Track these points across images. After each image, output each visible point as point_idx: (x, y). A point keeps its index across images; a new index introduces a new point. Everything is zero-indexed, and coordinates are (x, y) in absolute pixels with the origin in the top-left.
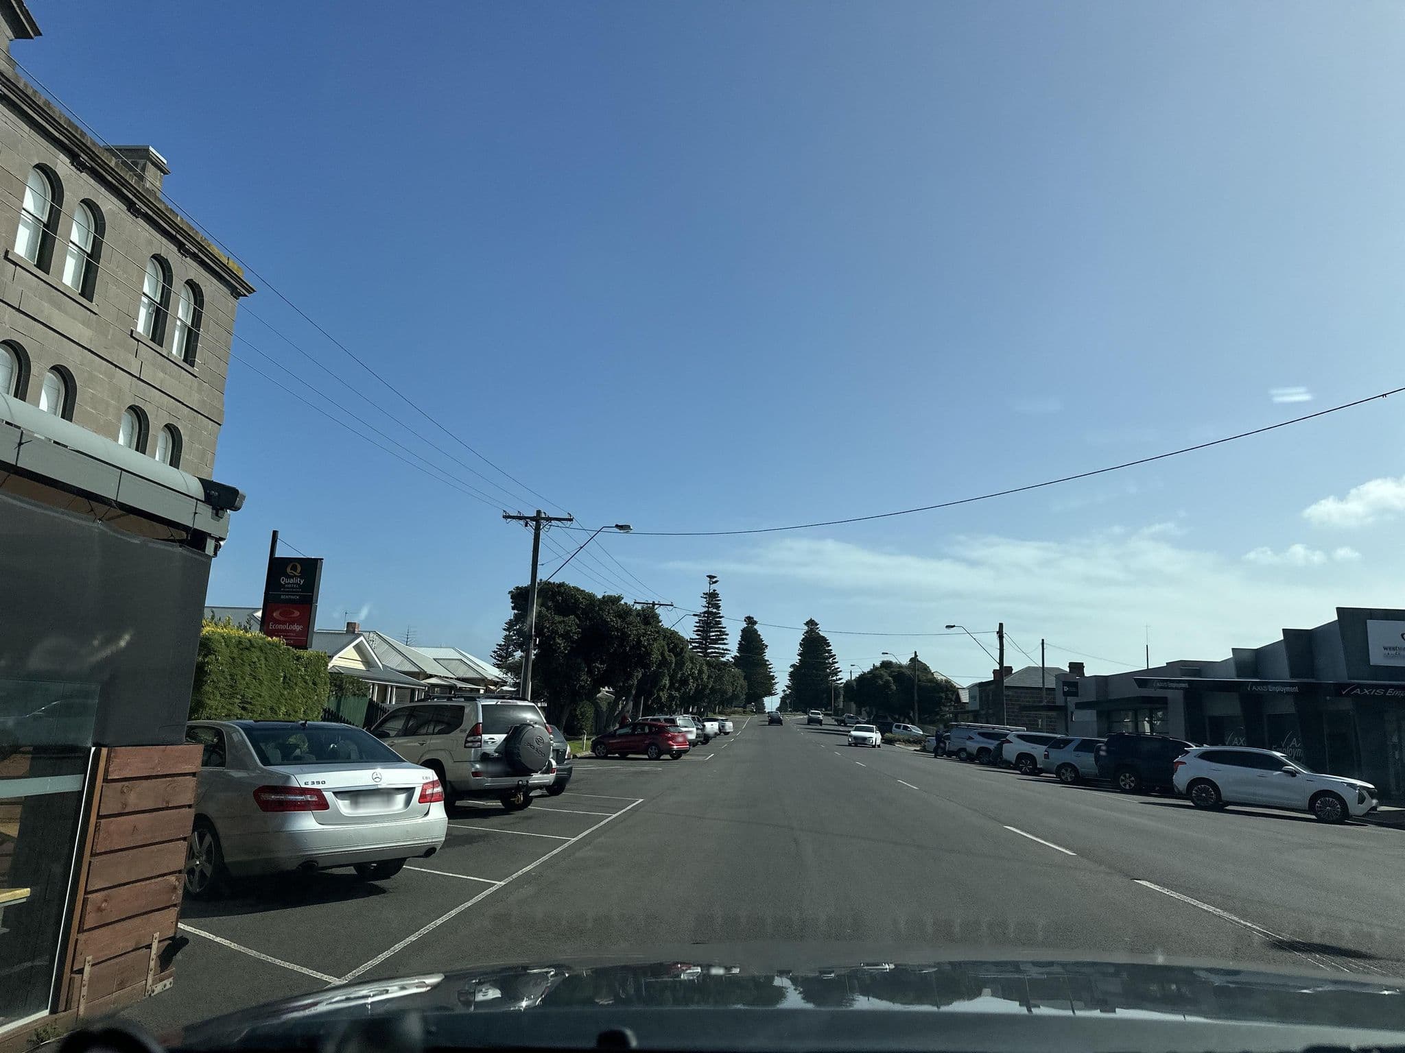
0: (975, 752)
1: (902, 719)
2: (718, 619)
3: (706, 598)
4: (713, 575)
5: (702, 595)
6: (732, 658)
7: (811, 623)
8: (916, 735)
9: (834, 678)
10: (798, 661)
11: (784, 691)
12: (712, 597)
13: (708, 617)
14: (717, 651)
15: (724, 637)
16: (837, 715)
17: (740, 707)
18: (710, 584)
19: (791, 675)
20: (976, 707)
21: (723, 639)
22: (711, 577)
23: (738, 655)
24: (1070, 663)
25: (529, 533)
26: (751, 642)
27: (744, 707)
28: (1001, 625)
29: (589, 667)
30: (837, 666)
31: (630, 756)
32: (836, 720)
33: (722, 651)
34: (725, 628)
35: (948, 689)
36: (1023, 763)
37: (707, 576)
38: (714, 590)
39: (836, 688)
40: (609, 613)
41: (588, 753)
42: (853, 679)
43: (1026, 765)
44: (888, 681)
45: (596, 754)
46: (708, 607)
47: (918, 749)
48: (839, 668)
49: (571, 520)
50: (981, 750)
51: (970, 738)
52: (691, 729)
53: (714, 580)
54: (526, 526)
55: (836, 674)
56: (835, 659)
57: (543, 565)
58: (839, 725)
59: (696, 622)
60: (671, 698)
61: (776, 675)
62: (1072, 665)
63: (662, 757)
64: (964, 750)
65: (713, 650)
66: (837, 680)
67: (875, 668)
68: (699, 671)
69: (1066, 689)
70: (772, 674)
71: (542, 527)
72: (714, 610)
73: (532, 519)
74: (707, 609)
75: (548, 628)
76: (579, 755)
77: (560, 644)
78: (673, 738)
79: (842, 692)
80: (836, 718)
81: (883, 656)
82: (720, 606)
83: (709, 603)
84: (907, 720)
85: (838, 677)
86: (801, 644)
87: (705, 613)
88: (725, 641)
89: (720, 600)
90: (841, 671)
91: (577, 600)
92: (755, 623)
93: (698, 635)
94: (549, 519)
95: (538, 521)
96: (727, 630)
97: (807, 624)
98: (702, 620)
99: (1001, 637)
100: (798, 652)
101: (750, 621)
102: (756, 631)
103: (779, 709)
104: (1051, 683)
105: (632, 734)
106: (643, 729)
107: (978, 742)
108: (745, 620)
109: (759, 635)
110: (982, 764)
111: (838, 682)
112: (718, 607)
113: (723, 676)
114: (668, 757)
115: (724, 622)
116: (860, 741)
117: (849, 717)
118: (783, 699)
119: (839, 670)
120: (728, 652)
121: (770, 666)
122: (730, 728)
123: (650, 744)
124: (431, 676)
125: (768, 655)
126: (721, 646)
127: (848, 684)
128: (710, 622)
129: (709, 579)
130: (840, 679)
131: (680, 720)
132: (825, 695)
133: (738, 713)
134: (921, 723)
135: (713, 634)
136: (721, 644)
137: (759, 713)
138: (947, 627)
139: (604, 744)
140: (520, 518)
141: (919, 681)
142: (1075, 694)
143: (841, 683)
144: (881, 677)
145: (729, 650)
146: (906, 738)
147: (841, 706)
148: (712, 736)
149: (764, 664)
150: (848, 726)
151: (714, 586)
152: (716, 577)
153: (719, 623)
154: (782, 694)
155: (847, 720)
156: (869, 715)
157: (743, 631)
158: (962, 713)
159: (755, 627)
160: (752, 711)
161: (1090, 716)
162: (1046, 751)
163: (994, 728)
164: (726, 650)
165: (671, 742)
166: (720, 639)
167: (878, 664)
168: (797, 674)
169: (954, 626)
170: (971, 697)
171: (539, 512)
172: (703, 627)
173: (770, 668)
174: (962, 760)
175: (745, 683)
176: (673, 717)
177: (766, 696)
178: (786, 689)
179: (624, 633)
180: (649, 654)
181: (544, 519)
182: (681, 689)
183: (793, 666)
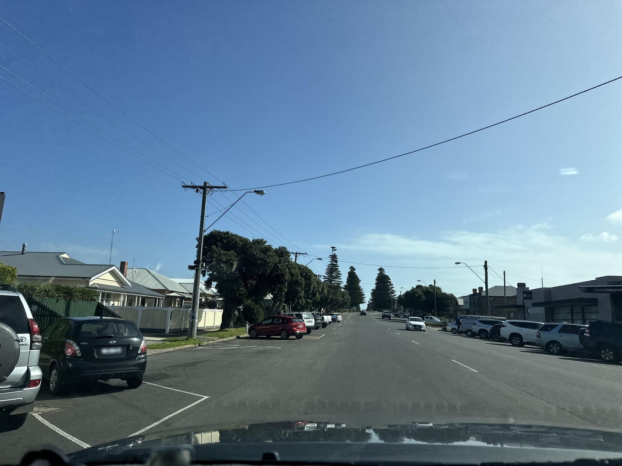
0: (477, 332)
1: (428, 314)
2: (336, 267)
3: (331, 257)
4: (334, 247)
5: (329, 256)
6: (344, 286)
7: (381, 270)
8: (437, 322)
9: (393, 295)
10: (375, 287)
11: (369, 301)
12: (334, 258)
13: (332, 267)
14: (336, 282)
15: (340, 276)
16: (394, 312)
17: (348, 309)
18: (333, 251)
19: (372, 294)
20: (468, 307)
21: (339, 277)
22: (333, 248)
23: (347, 284)
24: (518, 284)
25: (200, 196)
26: (353, 277)
27: (350, 309)
28: (486, 262)
29: (245, 282)
30: (393, 289)
31: (272, 337)
32: (394, 315)
33: (339, 282)
34: (340, 271)
35: (452, 298)
36: (514, 339)
37: (331, 247)
38: (335, 254)
39: (394, 299)
40: (256, 249)
41: (247, 335)
42: (402, 294)
43: (516, 341)
44: (420, 295)
45: (250, 335)
46: (332, 262)
47: (440, 329)
48: (394, 290)
49: (225, 187)
50: (481, 330)
51: (475, 324)
52: (311, 320)
53: (335, 249)
54: (197, 191)
55: (393, 293)
56: (392, 286)
57: (208, 216)
58: (396, 317)
59: (327, 269)
60: (307, 303)
61: (364, 294)
62: (519, 285)
63: (290, 337)
64: (470, 331)
65: (335, 282)
66: (394, 296)
67: (413, 290)
68: (322, 288)
69: (525, 295)
70: (363, 293)
71: (207, 192)
72: (335, 263)
73: (201, 187)
74: (331, 263)
75: (216, 258)
76: (242, 336)
77: (223, 267)
78: (296, 326)
79: (396, 302)
80: (394, 313)
81: (418, 282)
82: (337, 261)
83: (332, 260)
84: (430, 314)
85: (394, 294)
86: (376, 279)
87: (330, 264)
88: (340, 278)
89: (338, 258)
90: (395, 292)
91: (236, 242)
92: (355, 269)
93: (327, 275)
94: (211, 188)
95: (205, 188)
96: (341, 273)
97: (379, 270)
98: (329, 268)
99: (486, 269)
100: (375, 283)
101: (352, 268)
102: (355, 273)
103: (367, 310)
104: (509, 294)
105: (272, 323)
106: (278, 320)
107: (480, 326)
108: (350, 268)
109: (357, 275)
110: (481, 338)
111: (394, 297)
112: (336, 262)
113: (336, 293)
114: (294, 337)
115: (340, 269)
116: (417, 327)
117: (400, 313)
118: (369, 305)
119: (394, 291)
120: (342, 283)
121: (362, 290)
122: (340, 318)
123: (282, 330)
124: (172, 292)
125: (361, 284)
126: (338, 280)
127: (399, 297)
128: (333, 269)
129: (332, 248)
130: (395, 295)
131: (304, 315)
132: (388, 303)
133: (347, 311)
134: (438, 316)
135: (335, 274)
136: (338, 279)
137: (357, 311)
138: (456, 263)
139: (255, 330)
140: (193, 187)
141: (437, 294)
142: (531, 298)
143: (396, 297)
144: (417, 293)
145: (342, 282)
146: (432, 323)
147: (396, 308)
148: (328, 323)
149: (359, 289)
150: (400, 317)
151: (334, 252)
152: (335, 248)
153: (337, 269)
154: (368, 303)
155: (400, 314)
156: (410, 312)
157: (349, 273)
158: (459, 310)
159: (355, 271)
160: (354, 311)
161: (541, 310)
162: (538, 333)
163: (486, 318)
164: (341, 282)
165: (295, 328)
166: (338, 276)
167: (415, 287)
168: (374, 293)
169: (460, 263)
170: (465, 302)
171: (205, 183)
172: (330, 271)
173: (362, 291)
174: (468, 336)
175: (350, 297)
176: (301, 313)
177: (360, 303)
178: (370, 300)
179: (265, 261)
180: (283, 275)
181: (208, 187)
182: (313, 299)
183: (373, 290)
